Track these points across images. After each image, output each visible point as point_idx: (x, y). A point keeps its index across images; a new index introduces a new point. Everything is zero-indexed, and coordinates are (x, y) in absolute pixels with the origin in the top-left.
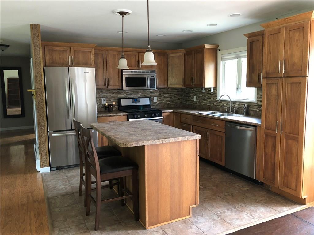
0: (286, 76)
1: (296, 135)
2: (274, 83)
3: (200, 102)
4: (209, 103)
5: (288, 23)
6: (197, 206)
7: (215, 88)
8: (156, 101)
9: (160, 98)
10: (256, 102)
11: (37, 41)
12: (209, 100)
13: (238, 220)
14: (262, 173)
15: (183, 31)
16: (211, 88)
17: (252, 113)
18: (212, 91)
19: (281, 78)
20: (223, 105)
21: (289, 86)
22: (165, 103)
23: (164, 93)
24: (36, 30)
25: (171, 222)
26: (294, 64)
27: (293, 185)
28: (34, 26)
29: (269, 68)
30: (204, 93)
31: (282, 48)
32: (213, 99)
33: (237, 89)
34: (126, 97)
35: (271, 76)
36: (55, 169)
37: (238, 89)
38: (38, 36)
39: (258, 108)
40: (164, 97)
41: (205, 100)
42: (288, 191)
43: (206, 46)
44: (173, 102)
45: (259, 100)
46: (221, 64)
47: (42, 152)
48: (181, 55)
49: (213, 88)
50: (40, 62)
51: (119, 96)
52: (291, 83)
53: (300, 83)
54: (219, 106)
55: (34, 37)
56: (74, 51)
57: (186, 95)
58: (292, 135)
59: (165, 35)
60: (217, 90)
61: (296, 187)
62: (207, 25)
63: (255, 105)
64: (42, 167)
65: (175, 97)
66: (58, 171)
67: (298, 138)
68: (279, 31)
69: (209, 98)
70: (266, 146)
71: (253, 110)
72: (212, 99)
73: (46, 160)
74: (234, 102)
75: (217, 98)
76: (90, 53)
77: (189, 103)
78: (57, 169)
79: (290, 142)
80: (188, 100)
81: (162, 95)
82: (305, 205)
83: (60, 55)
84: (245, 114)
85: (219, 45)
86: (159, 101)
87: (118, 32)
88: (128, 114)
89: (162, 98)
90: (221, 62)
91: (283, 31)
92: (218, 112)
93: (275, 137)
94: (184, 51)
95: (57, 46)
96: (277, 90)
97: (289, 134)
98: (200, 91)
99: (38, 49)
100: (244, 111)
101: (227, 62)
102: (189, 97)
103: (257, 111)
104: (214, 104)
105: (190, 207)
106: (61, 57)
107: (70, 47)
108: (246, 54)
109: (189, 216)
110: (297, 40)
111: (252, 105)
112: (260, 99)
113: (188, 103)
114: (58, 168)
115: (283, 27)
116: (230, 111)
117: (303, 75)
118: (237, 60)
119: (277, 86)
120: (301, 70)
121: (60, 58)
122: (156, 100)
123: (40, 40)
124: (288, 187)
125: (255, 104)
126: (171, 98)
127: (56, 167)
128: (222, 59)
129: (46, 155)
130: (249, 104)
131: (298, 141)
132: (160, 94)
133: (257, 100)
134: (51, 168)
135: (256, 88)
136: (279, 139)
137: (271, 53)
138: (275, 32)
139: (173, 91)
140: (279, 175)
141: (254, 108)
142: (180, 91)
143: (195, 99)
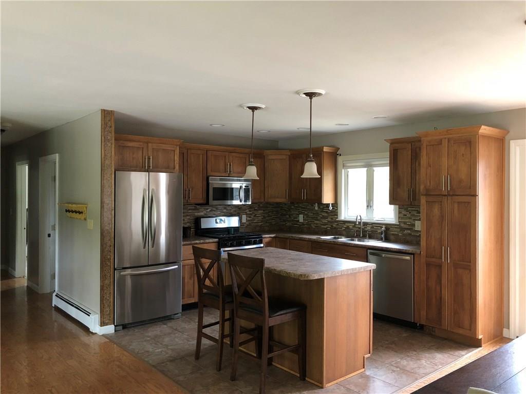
0: (451, 194)
1: (468, 262)
2: (435, 202)
3: (310, 223)
4: (325, 224)
5: (451, 134)
6: (371, 356)
7: (336, 204)
8: (245, 222)
9: (250, 217)
10: (398, 224)
11: (110, 134)
12: (325, 221)
13: (421, 369)
14: (423, 313)
15: (298, 129)
16: (329, 204)
17: (392, 237)
18: (331, 208)
19: (446, 195)
20: (348, 227)
21: (456, 205)
22: (256, 224)
23: (255, 210)
24: (108, 118)
25: (347, 377)
26: (460, 181)
27: (466, 323)
28: (106, 112)
29: (429, 184)
30: (316, 210)
31: (445, 162)
32: (332, 219)
33: (368, 206)
34: (205, 216)
35: (432, 194)
36: (121, 327)
37: (369, 208)
38: (111, 127)
39: (400, 231)
40: (255, 216)
41: (318, 220)
42: (461, 331)
43: (325, 149)
44: (266, 222)
45: (402, 222)
46: (343, 173)
47: (104, 302)
48: (284, 158)
49: (332, 204)
50: (111, 163)
51: (196, 214)
52: (458, 202)
53: (469, 203)
54: (341, 228)
55: (106, 128)
56: (153, 149)
57: (284, 213)
58: (462, 263)
59: (269, 131)
60: (337, 208)
61: (470, 326)
62: (336, 125)
63: (396, 228)
64: (103, 326)
65: (269, 215)
66: (126, 330)
67: (470, 266)
68: (440, 142)
69: (324, 217)
70: (428, 278)
71: (393, 234)
72: (329, 219)
73: (109, 314)
74: (365, 224)
75: (337, 218)
76: (173, 152)
77: (291, 224)
78: (123, 328)
79: (460, 271)
80: (289, 220)
81: (253, 213)
82: (481, 347)
83: (133, 154)
84: (384, 239)
85: (339, 148)
86: (249, 220)
87: (211, 125)
88: (219, 240)
89: (252, 217)
90: (343, 170)
91: (445, 143)
92: (343, 237)
93: (440, 266)
94: (289, 154)
95: (131, 141)
96: (441, 209)
97: (458, 262)
98: (308, 207)
99: (110, 145)
100: (383, 236)
101: (351, 171)
102: (289, 215)
103: (400, 235)
104: (332, 226)
105: (364, 357)
106: (134, 156)
107: (147, 143)
108: (389, 162)
109: (363, 370)
110: (463, 155)
111: (392, 227)
112: (402, 220)
113: (288, 224)
114: (125, 327)
115: (445, 138)
116: (361, 236)
117: (473, 194)
118: (366, 169)
119: (441, 205)
120: (470, 188)
121: (133, 158)
122: (245, 220)
123: (113, 133)
124: (459, 327)
125: (396, 226)
126: (264, 217)
127: (123, 325)
128: (344, 166)
129: (109, 306)
130: (388, 226)
131: (470, 270)
132: (250, 211)
133: (399, 222)
134: (115, 326)
135: (398, 206)
136: (445, 269)
137: (430, 166)
138: (436, 143)
139: (267, 207)
140: (447, 312)
141: (394, 231)
142: (275, 207)
143: (301, 218)
